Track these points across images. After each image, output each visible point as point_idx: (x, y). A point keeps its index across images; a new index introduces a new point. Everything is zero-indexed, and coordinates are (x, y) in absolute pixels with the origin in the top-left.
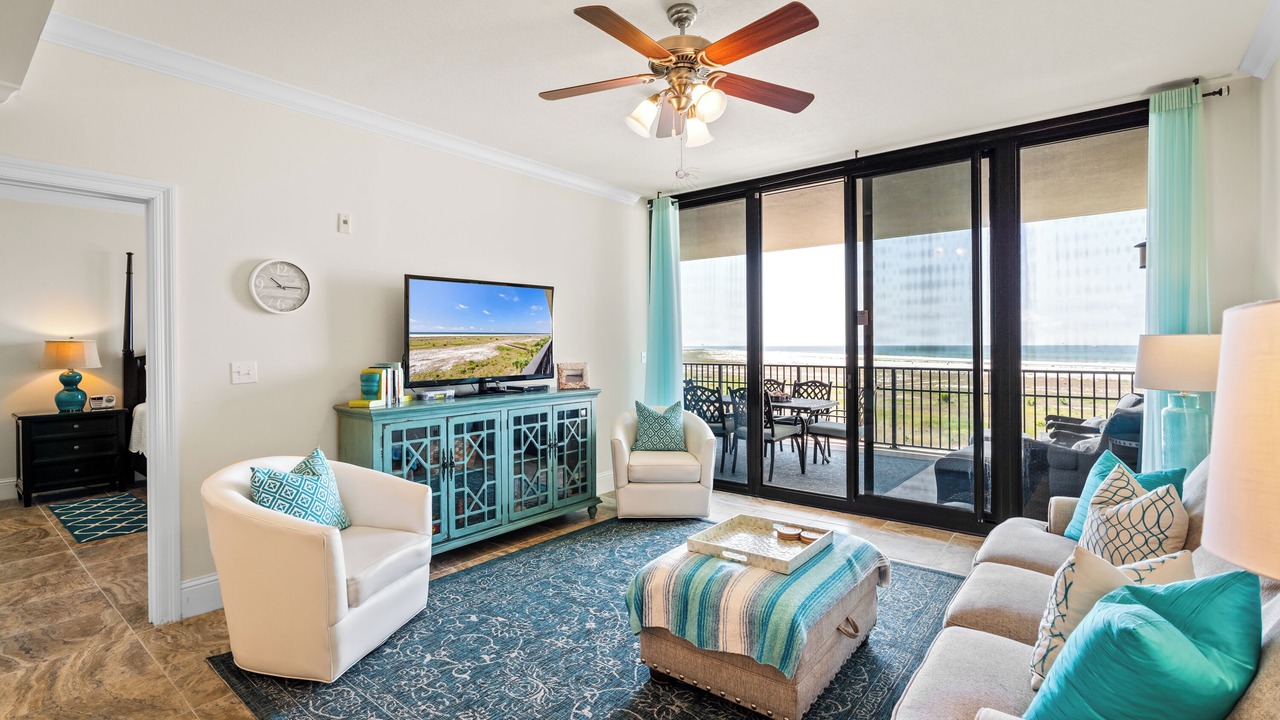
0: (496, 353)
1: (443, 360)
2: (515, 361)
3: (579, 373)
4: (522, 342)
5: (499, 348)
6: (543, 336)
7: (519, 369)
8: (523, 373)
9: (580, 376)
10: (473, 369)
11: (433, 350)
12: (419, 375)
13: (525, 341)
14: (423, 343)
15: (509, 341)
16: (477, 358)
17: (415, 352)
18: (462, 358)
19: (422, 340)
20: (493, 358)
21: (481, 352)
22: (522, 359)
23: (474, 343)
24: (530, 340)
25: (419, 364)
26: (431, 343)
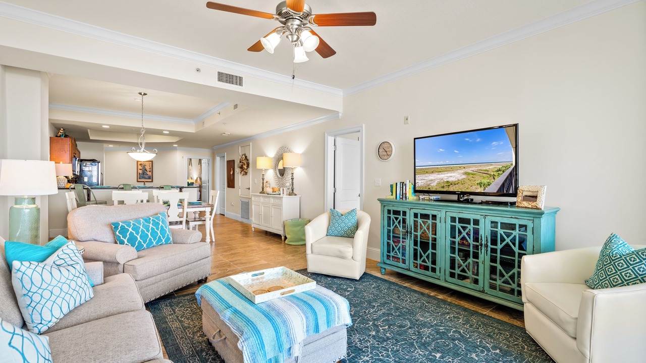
0: (464, 177)
1: (432, 180)
2: (479, 182)
3: (534, 194)
4: (484, 168)
5: (466, 173)
6: (504, 164)
7: (483, 188)
8: (485, 191)
9: (534, 197)
10: (449, 186)
11: (427, 175)
12: (420, 187)
13: (487, 168)
14: (422, 171)
15: (474, 169)
16: (451, 179)
17: (418, 176)
18: (442, 179)
19: (421, 169)
20: (462, 179)
21: (454, 176)
22: (485, 181)
23: (449, 171)
24: (491, 167)
25: (420, 182)
26: (426, 171)
